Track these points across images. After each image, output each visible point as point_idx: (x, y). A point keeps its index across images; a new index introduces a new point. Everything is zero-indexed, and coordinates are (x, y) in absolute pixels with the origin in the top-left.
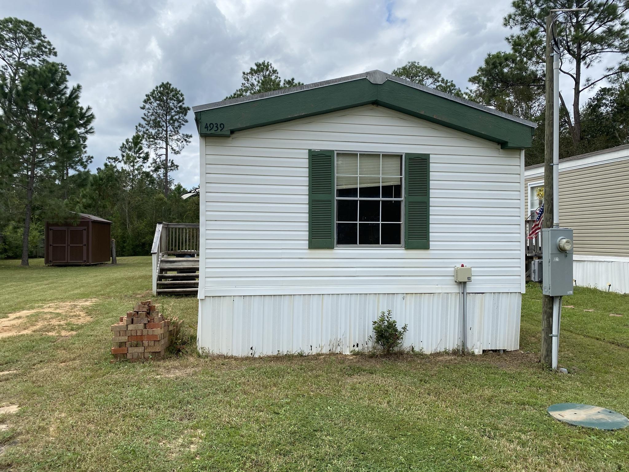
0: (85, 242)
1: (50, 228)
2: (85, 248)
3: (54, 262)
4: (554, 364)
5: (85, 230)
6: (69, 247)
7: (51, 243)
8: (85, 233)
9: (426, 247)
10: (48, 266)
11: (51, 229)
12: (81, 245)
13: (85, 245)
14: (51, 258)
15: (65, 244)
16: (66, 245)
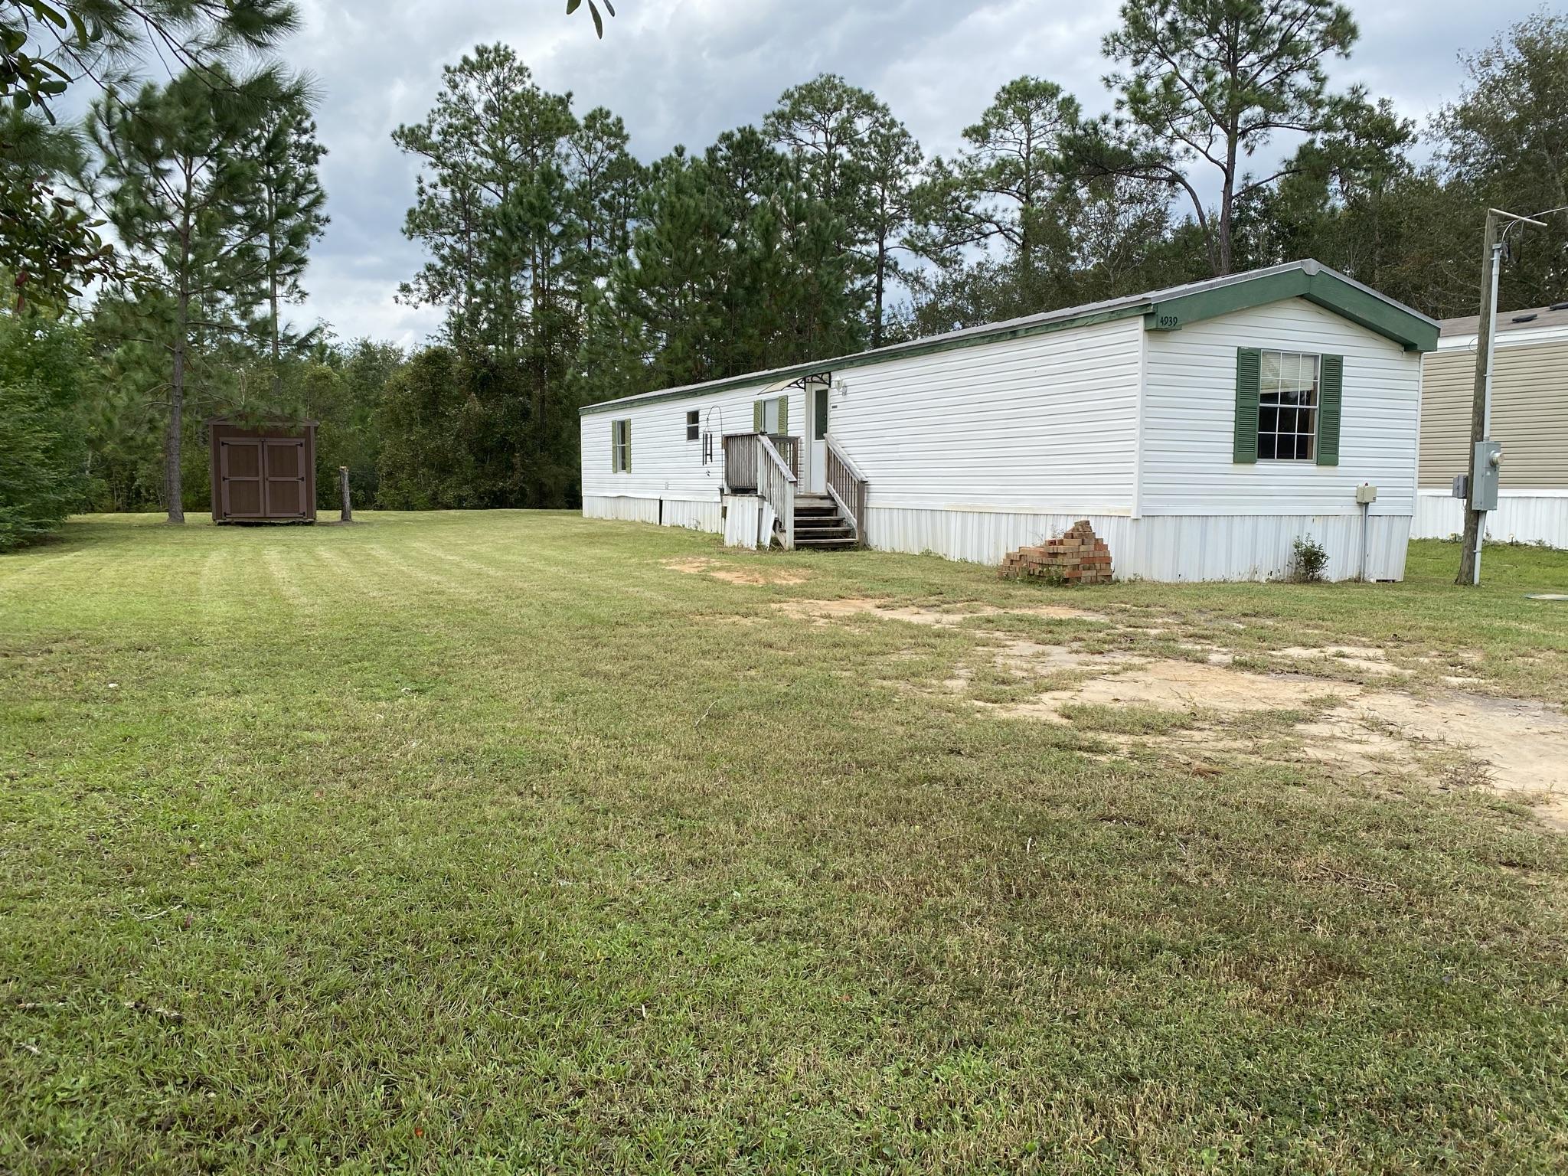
0: (302, 473)
1: (222, 439)
2: (302, 485)
3: (233, 515)
4: (1477, 581)
5: (301, 445)
6: (267, 483)
7: (225, 472)
8: (301, 451)
9: (1335, 463)
10: (220, 524)
11: (223, 444)
12: (295, 479)
13: (302, 479)
14: (226, 508)
15: (257, 475)
16: (260, 478)
